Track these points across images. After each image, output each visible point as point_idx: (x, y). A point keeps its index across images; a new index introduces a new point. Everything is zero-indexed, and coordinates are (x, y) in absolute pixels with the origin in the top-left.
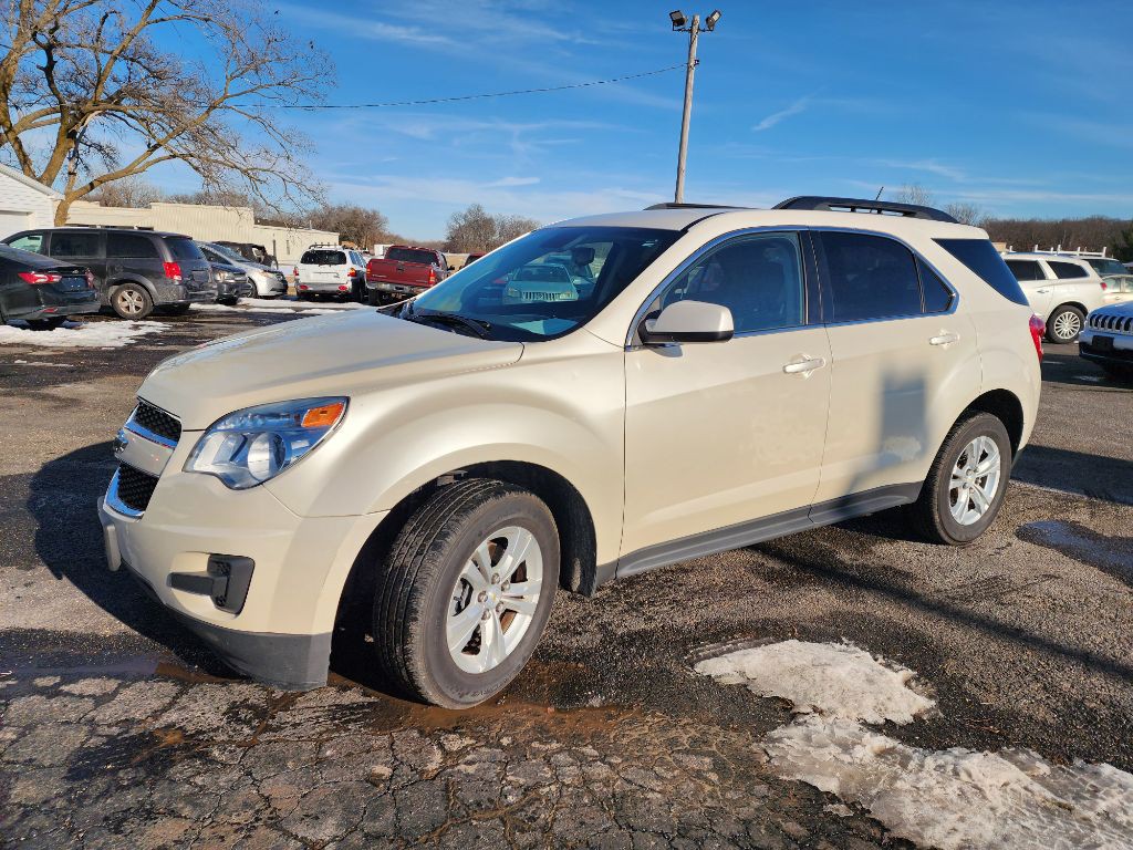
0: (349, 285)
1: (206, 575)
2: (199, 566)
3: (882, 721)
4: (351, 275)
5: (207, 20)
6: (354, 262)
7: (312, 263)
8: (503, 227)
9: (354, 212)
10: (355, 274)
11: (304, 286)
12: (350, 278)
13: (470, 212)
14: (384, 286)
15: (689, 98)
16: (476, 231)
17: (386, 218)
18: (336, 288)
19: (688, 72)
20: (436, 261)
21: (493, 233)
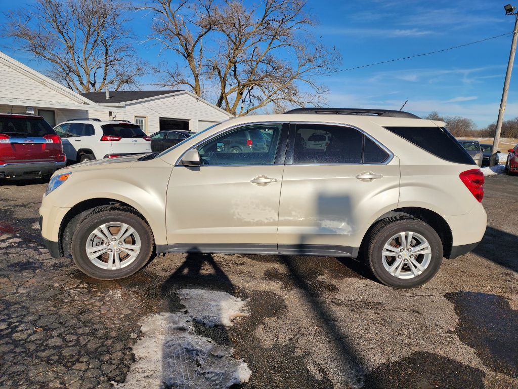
5: (289, 45)
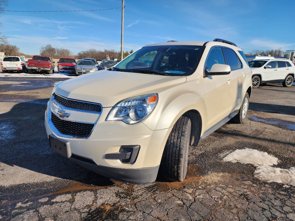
0: (21, 68)
1: (119, 153)
2: (116, 150)
3: (273, 165)
4: (22, 64)
6: (22, 61)
7: (7, 61)
8: (58, 51)
9: (7, 46)
10: (23, 64)
11: (5, 68)
12: (21, 65)
13: (47, 46)
14: (34, 68)
15: (123, 16)
16: (49, 52)
17: (19, 48)
18: (17, 69)
19: (122, 10)
20: (50, 60)
21: (55, 53)
